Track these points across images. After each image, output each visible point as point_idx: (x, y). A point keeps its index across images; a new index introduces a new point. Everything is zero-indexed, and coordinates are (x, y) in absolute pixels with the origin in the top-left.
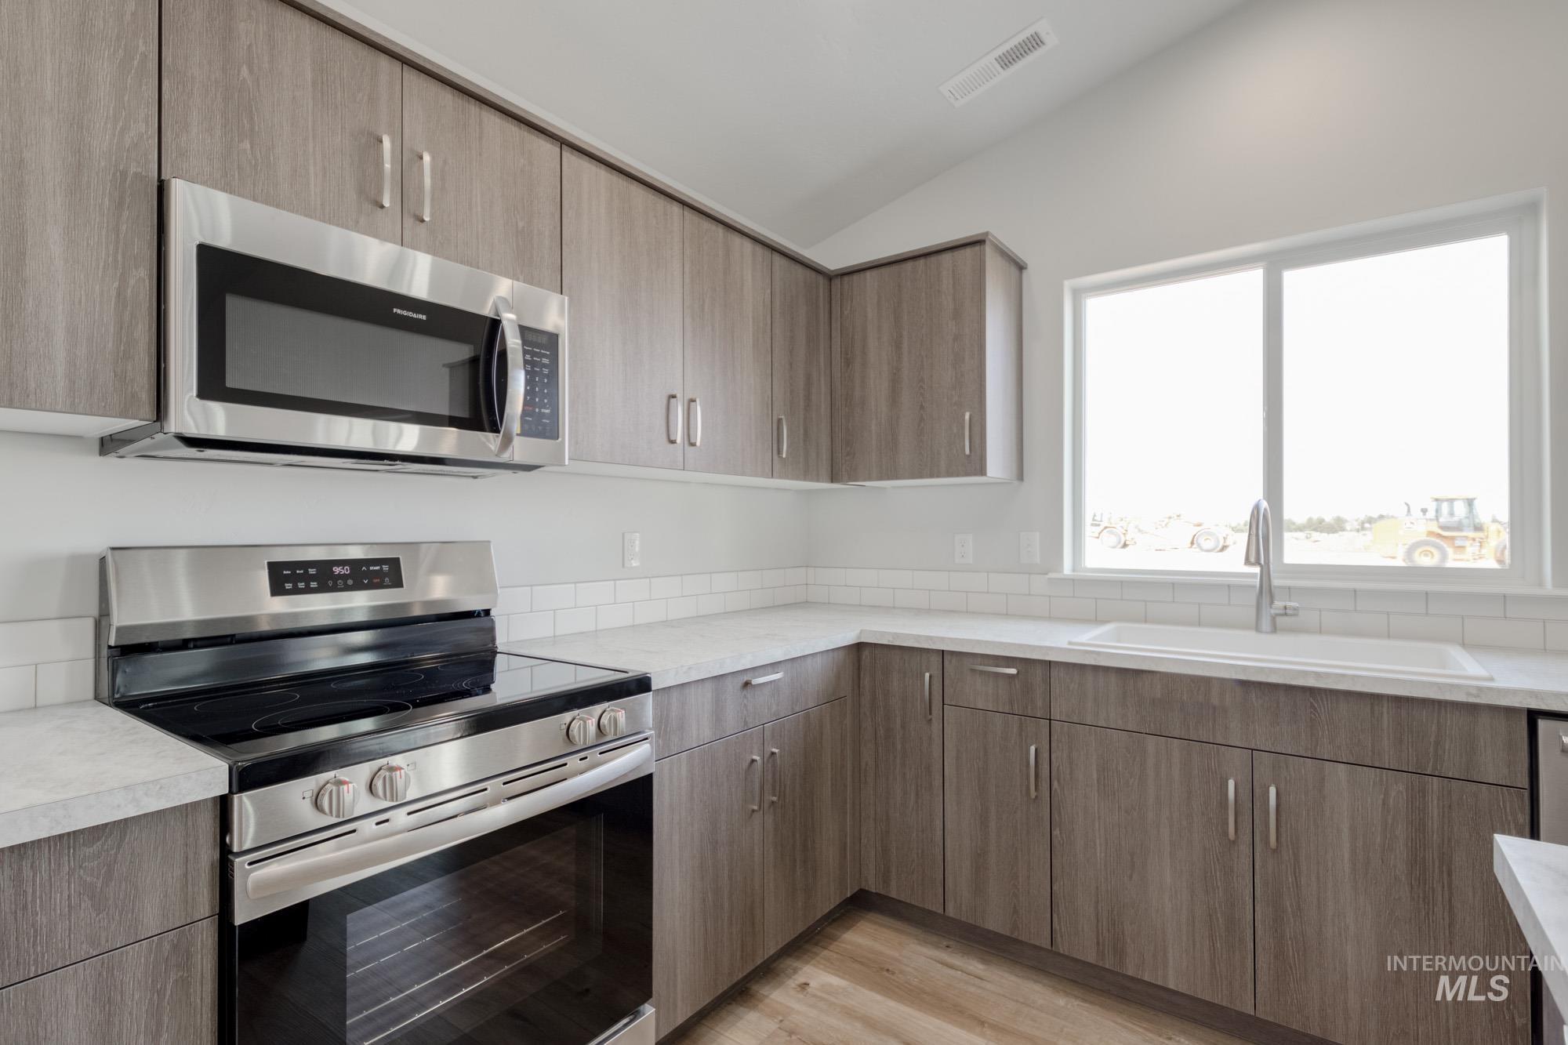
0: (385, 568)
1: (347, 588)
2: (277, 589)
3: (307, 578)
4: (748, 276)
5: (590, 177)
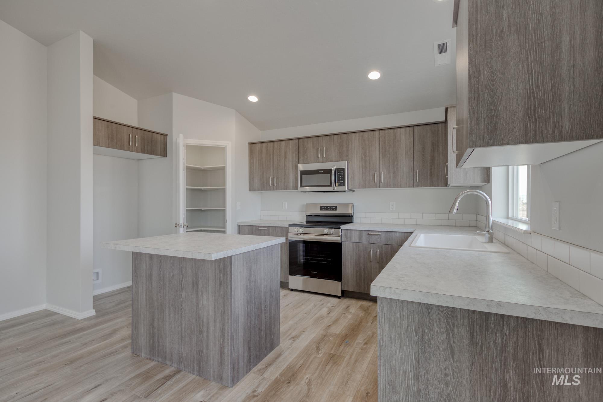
0: (335, 207)
1: (329, 210)
2: (321, 210)
3: (324, 208)
4: (403, 137)
5: (354, 136)
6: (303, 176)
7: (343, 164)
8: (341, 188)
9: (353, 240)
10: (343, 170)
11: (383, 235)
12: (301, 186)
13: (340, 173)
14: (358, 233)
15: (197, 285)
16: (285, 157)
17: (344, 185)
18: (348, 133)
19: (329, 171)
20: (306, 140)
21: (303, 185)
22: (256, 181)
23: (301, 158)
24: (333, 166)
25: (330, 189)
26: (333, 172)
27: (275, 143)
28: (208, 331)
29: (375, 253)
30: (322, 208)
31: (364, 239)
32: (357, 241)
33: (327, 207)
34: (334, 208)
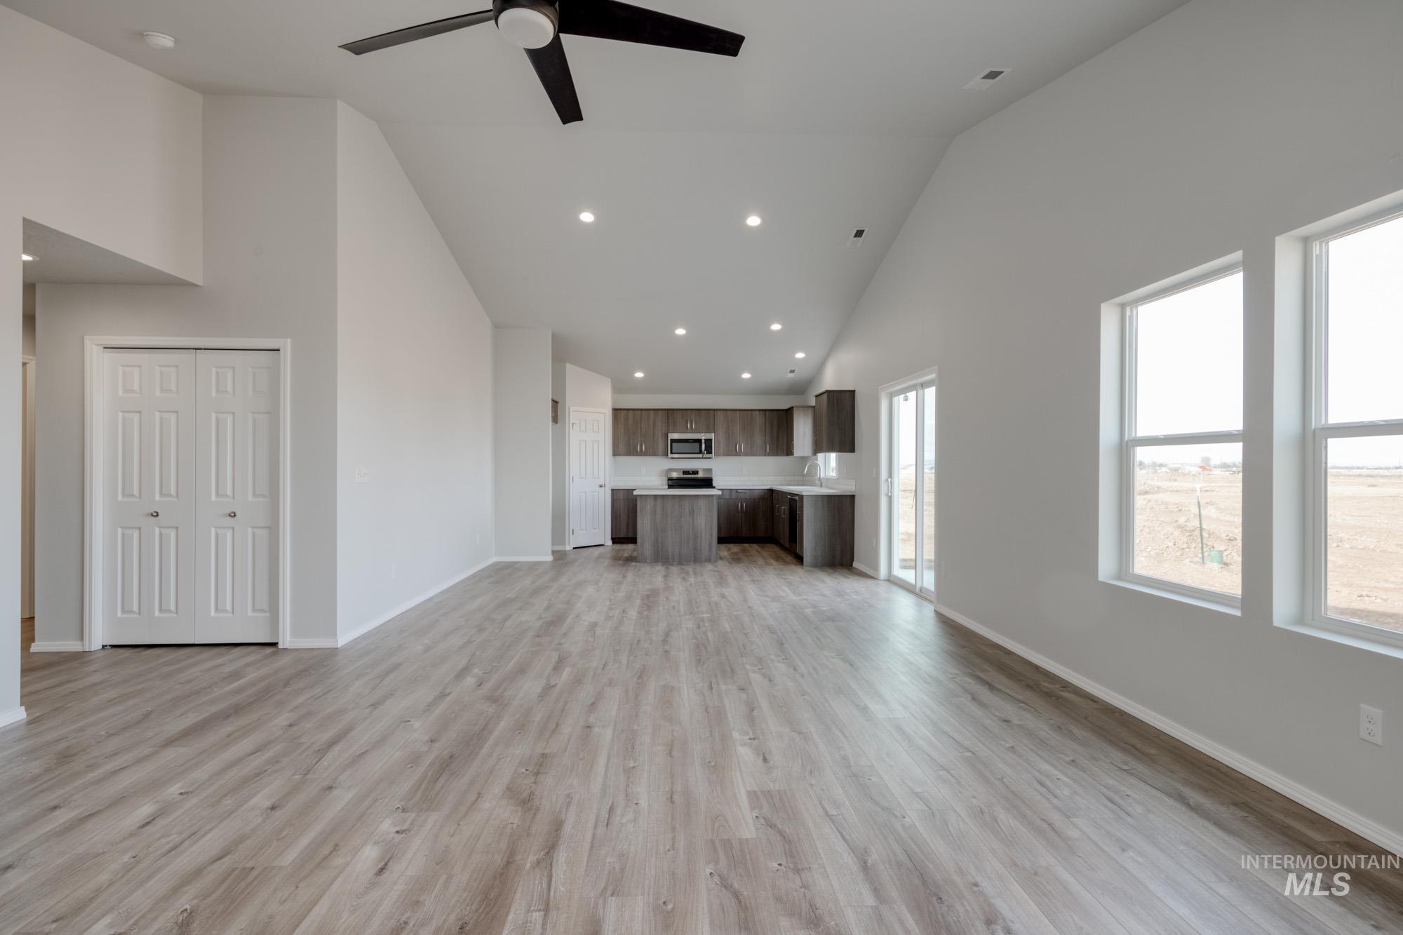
1: (690, 474)
2: (683, 473)
4: (758, 418)
5: (719, 413)
6: (673, 444)
7: (712, 436)
8: (709, 455)
9: (725, 497)
10: (711, 440)
11: (748, 492)
12: (671, 453)
13: (709, 442)
14: (728, 491)
15: (693, 512)
16: (654, 425)
17: (711, 453)
18: (714, 410)
19: (699, 441)
20: (675, 411)
21: (673, 452)
22: (622, 447)
23: (671, 428)
24: (703, 437)
25: (701, 456)
26: (703, 441)
27: (643, 412)
28: (701, 537)
29: (742, 506)
30: (685, 472)
31: (734, 496)
32: (728, 497)
33: (688, 472)
34: (696, 472)
